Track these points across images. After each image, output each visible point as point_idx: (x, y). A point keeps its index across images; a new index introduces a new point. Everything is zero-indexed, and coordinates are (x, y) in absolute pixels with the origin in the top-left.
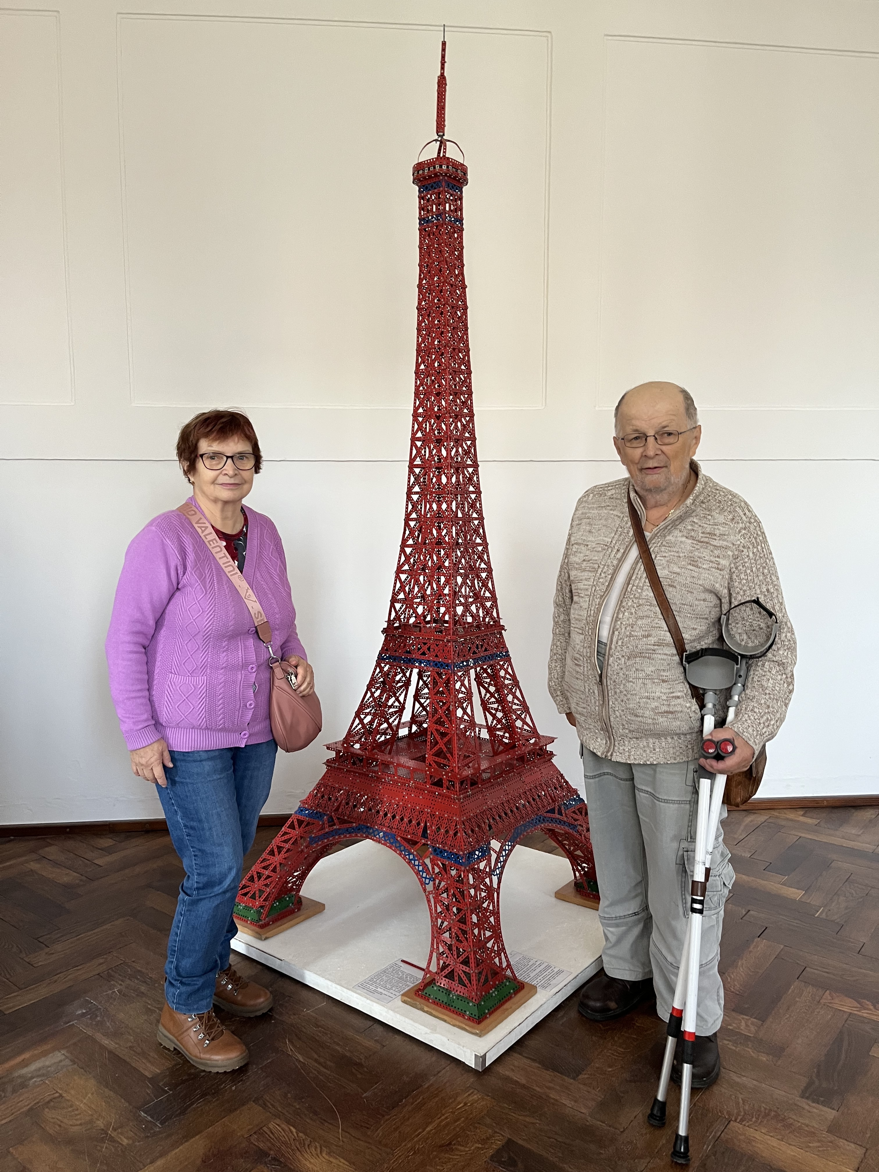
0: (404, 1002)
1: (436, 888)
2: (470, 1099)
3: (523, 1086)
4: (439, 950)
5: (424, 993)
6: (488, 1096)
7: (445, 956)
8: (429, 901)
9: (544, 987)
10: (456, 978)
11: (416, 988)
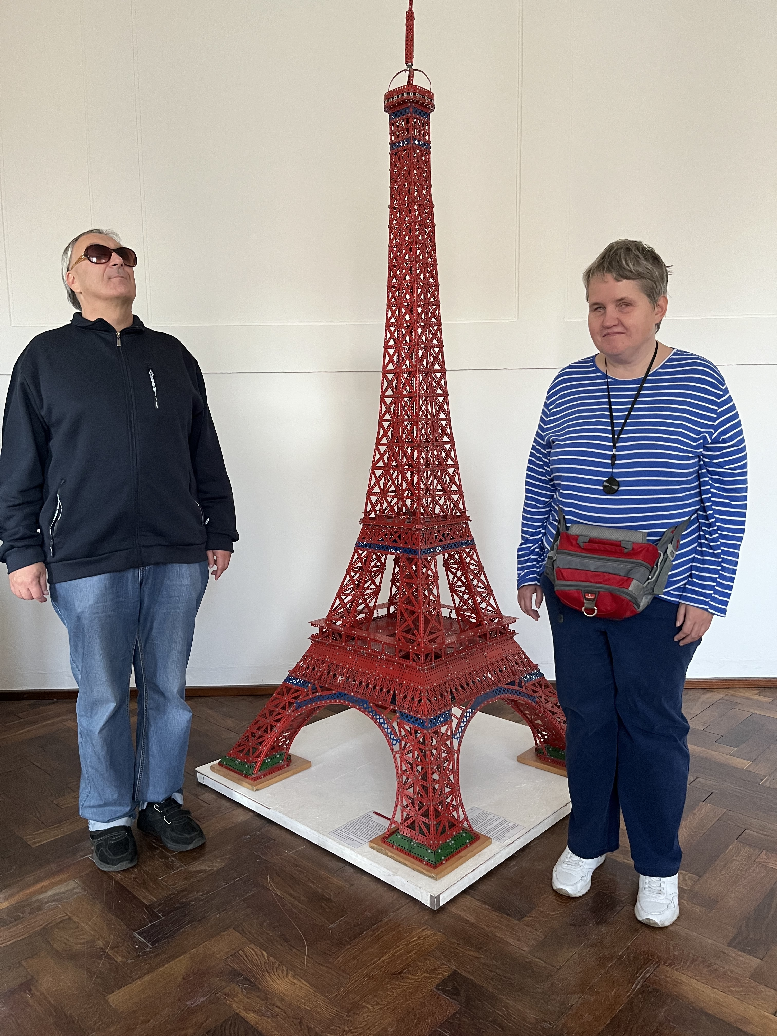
0: (372, 848)
1: (402, 749)
2: (424, 934)
3: (472, 925)
4: (403, 803)
5: (389, 841)
6: (440, 932)
7: (408, 808)
8: (395, 760)
9: (498, 839)
10: (417, 828)
11: (382, 836)
